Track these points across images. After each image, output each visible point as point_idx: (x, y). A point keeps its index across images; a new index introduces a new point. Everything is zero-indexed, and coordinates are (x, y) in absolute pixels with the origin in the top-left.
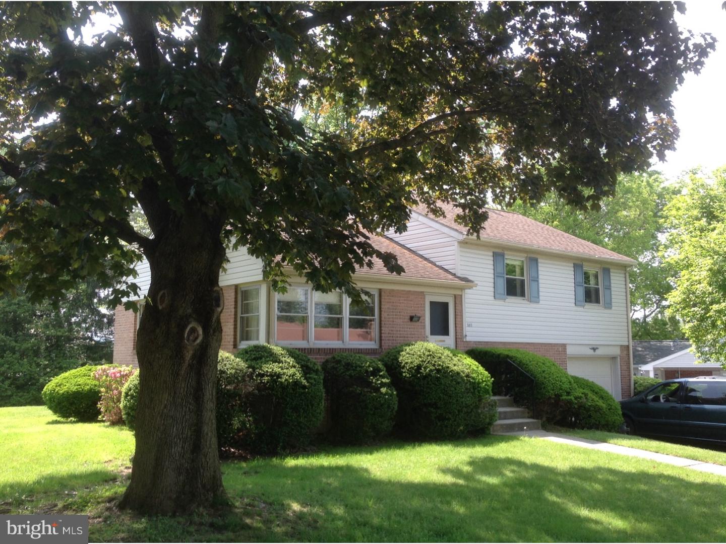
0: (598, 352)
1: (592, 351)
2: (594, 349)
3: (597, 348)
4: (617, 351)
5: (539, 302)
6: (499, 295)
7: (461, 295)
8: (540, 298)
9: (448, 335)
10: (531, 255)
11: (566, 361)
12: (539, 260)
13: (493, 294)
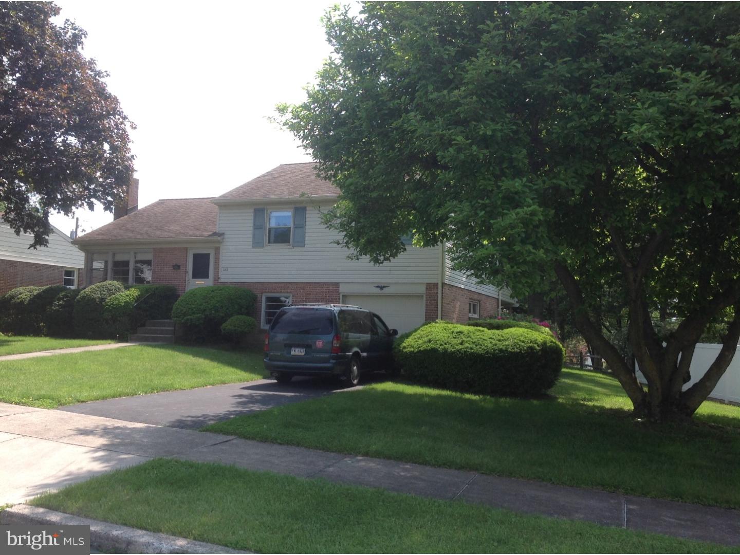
3: (384, 287)
4: (422, 289)
5: (304, 246)
6: (257, 243)
7: (219, 247)
8: (306, 242)
9: (208, 278)
10: (298, 206)
11: (339, 299)
12: (307, 208)
13: (251, 243)
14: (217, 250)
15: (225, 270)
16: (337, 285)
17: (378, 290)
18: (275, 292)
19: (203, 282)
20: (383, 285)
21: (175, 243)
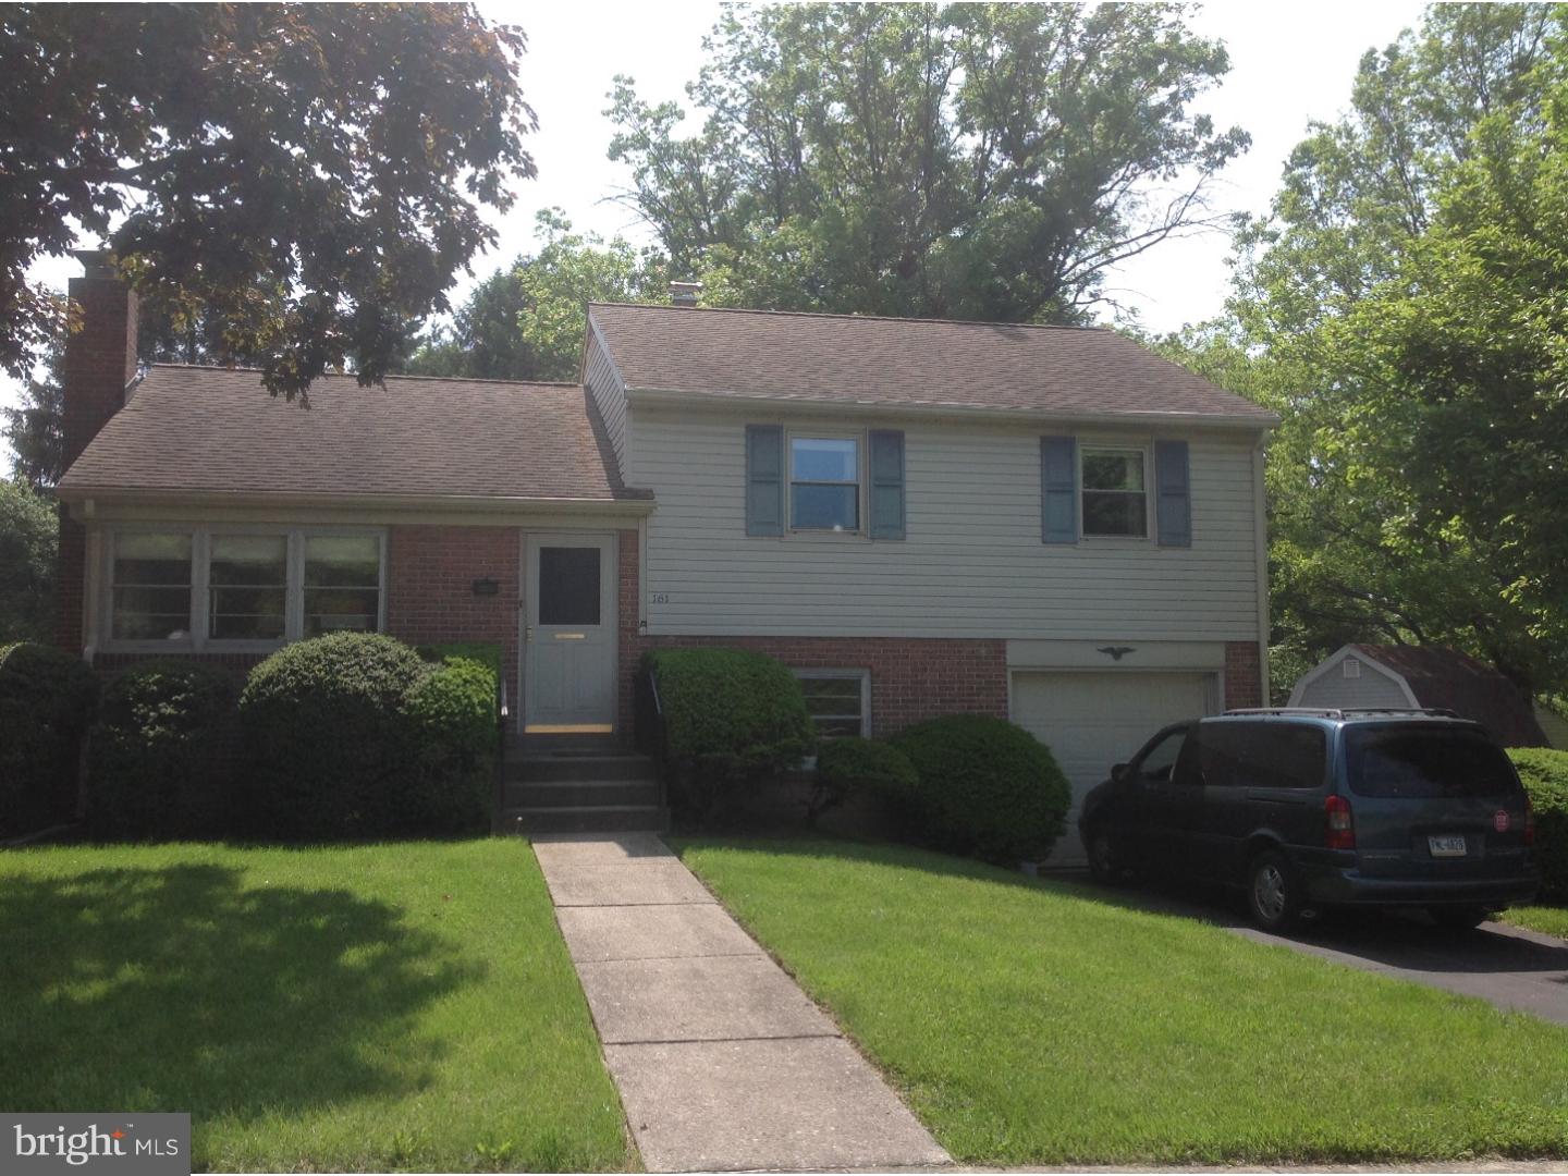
0: (1127, 660)
1: (1110, 656)
2: (1117, 654)
3: (1128, 650)
4: (1216, 657)
5: (903, 539)
6: (762, 523)
7: (637, 532)
8: (909, 527)
9: (597, 622)
10: (881, 426)
11: (1006, 682)
12: (907, 437)
13: (741, 524)
14: (629, 543)
15: (659, 601)
16: (998, 646)
17: (1108, 660)
18: (819, 665)
19: (582, 636)
20: (1123, 645)
21: (471, 510)
